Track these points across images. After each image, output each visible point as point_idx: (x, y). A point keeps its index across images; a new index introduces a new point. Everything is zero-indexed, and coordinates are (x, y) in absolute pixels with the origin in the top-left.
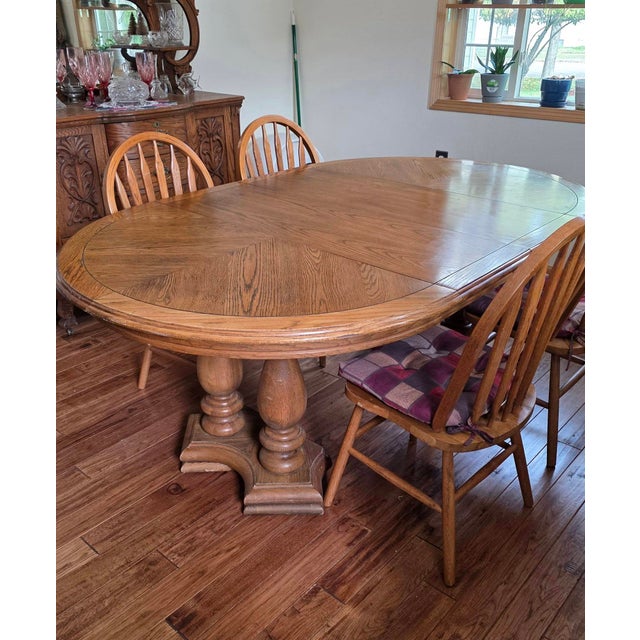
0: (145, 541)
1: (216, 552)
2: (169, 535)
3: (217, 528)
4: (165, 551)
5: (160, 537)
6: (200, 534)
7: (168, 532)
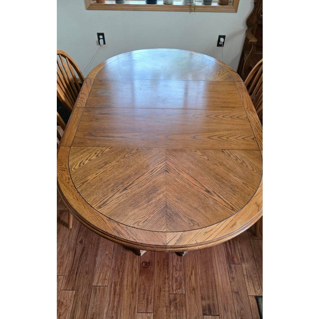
0: (162, 294)
1: (189, 278)
2: (167, 285)
3: (179, 269)
4: (173, 291)
5: (164, 288)
6: (176, 276)
7: (165, 284)
